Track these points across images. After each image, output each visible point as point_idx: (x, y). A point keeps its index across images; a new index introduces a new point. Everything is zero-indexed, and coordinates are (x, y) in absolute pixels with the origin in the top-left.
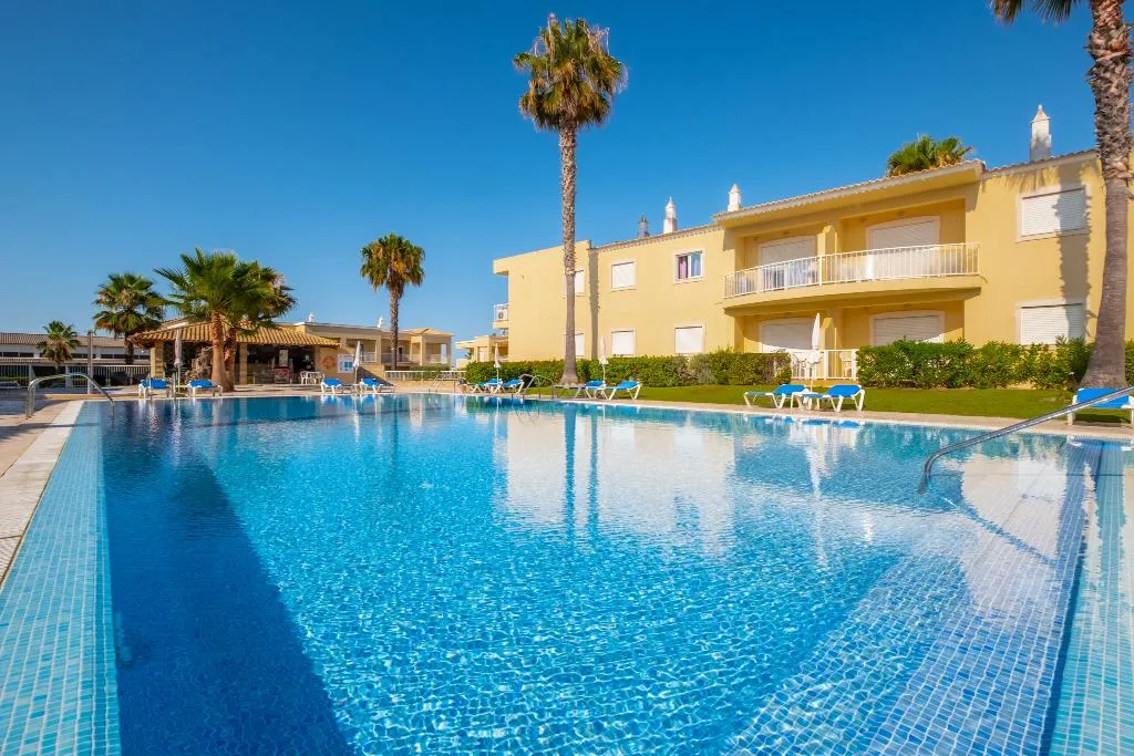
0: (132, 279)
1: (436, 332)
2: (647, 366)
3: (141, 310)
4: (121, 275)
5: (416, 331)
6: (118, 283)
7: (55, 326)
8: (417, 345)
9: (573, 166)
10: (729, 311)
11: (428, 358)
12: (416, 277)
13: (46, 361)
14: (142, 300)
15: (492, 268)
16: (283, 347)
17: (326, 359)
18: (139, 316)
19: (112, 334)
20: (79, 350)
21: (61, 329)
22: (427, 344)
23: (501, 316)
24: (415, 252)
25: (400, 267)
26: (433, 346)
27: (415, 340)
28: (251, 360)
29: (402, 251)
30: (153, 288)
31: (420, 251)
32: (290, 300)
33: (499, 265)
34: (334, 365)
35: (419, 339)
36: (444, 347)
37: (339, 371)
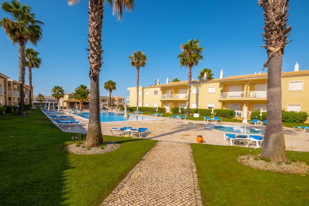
0: (58, 87)
1: (121, 97)
3: (60, 93)
4: (57, 86)
5: (116, 97)
6: (56, 88)
7: (40, 95)
8: (117, 100)
10: (161, 101)
11: (119, 103)
12: (115, 88)
13: (37, 102)
14: (61, 91)
15: (127, 89)
18: (60, 94)
19: (55, 98)
20: (45, 100)
21: (41, 95)
23: (129, 98)
25: (111, 87)
26: (120, 100)
27: (116, 99)
29: (112, 84)
30: (62, 89)
31: (115, 83)
33: (128, 89)
35: (117, 99)
36: (123, 100)
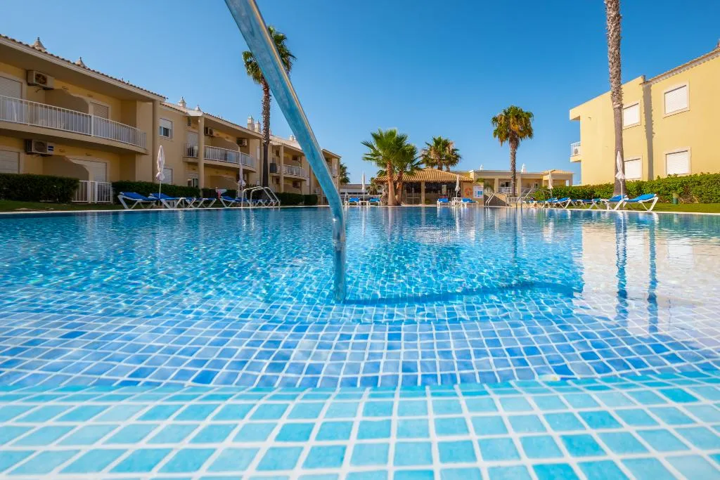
1: (561, 172)
2: (699, 183)
5: (546, 172)
8: (546, 181)
9: (618, 15)
12: (528, 132)
15: (569, 116)
16: (443, 183)
17: (466, 189)
22: (554, 180)
23: (576, 152)
24: (526, 116)
25: (516, 128)
27: (546, 178)
28: (427, 191)
29: (517, 116)
31: (529, 115)
32: (458, 156)
33: (573, 113)
34: (472, 193)
35: (548, 178)
36: (568, 182)
37: (474, 197)
